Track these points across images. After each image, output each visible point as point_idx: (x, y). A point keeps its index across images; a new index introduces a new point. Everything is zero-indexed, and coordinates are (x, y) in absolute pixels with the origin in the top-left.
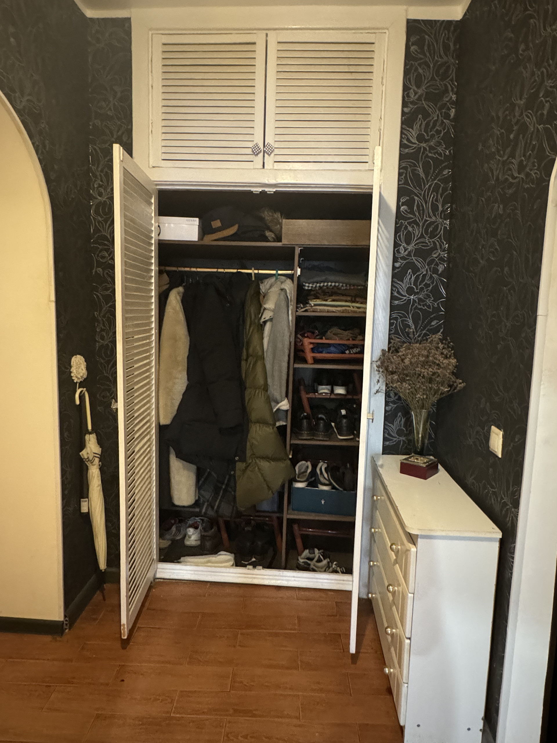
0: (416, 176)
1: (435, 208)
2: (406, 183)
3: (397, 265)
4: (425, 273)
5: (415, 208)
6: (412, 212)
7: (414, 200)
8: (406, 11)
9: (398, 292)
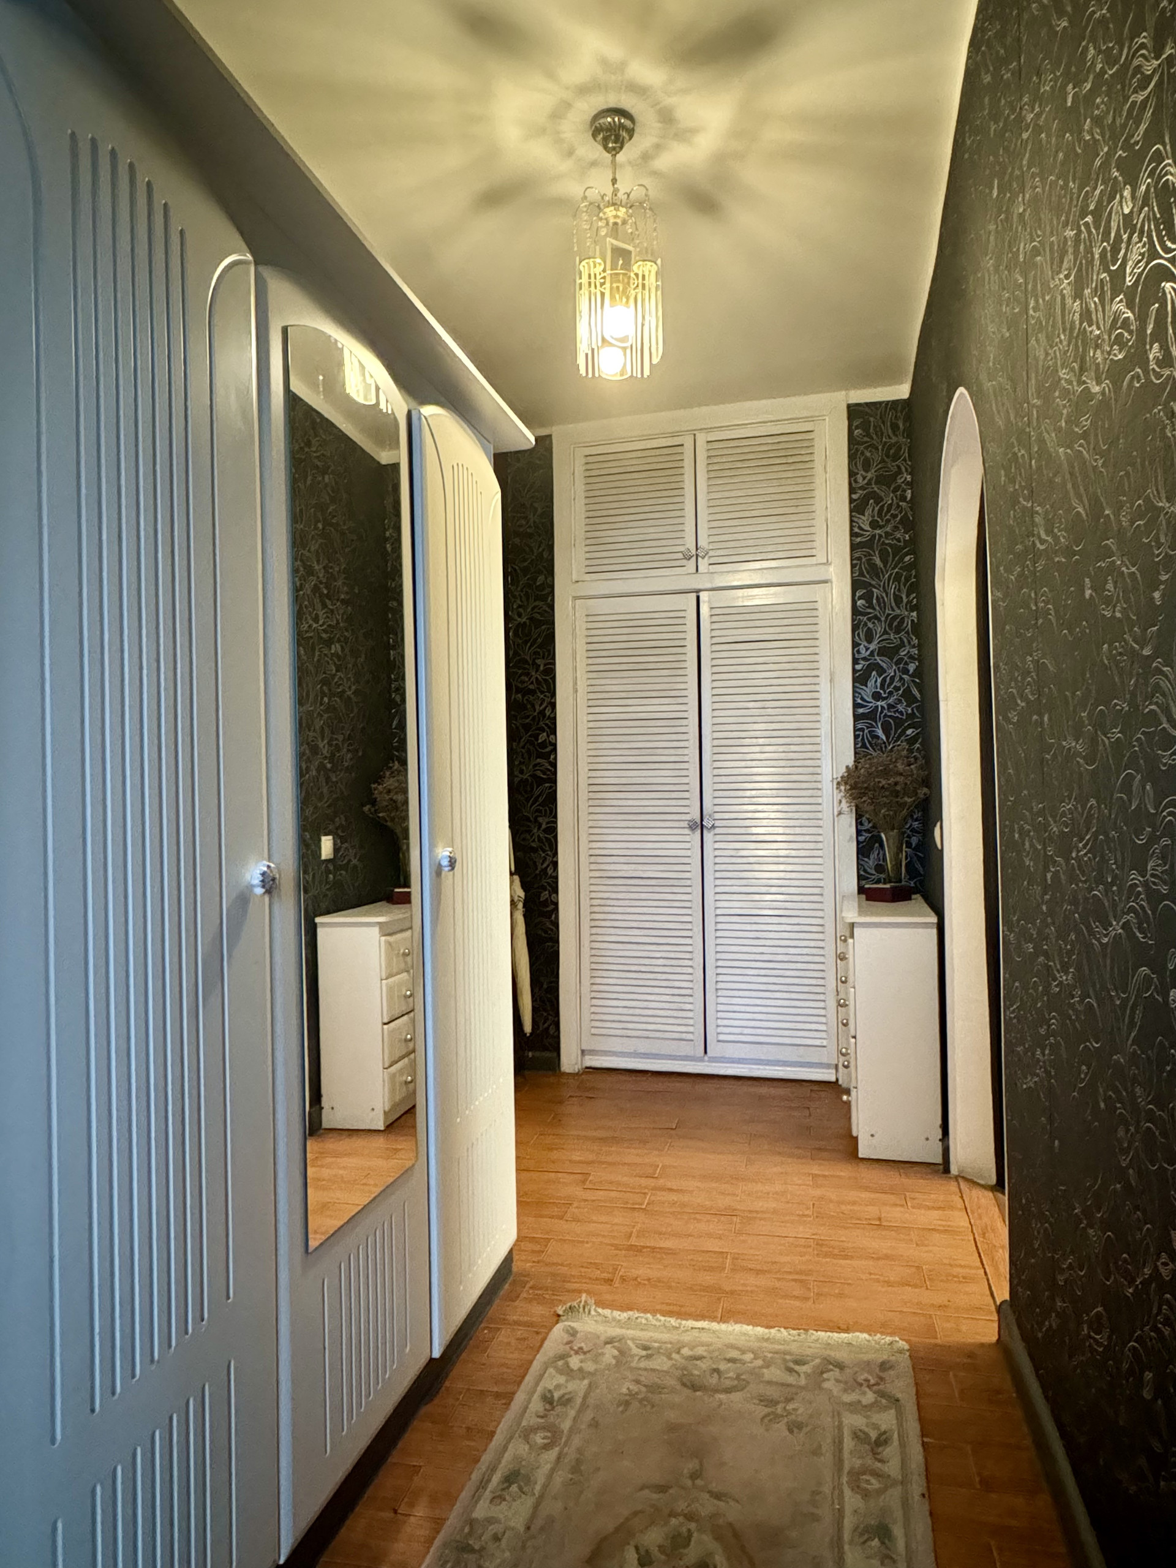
0: (873, 567)
1: (898, 600)
2: (861, 574)
3: (858, 667)
4: (892, 674)
5: (875, 601)
6: (871, 606)
7: (873, 592)
8: (847, 395)
9: (862, 699)
